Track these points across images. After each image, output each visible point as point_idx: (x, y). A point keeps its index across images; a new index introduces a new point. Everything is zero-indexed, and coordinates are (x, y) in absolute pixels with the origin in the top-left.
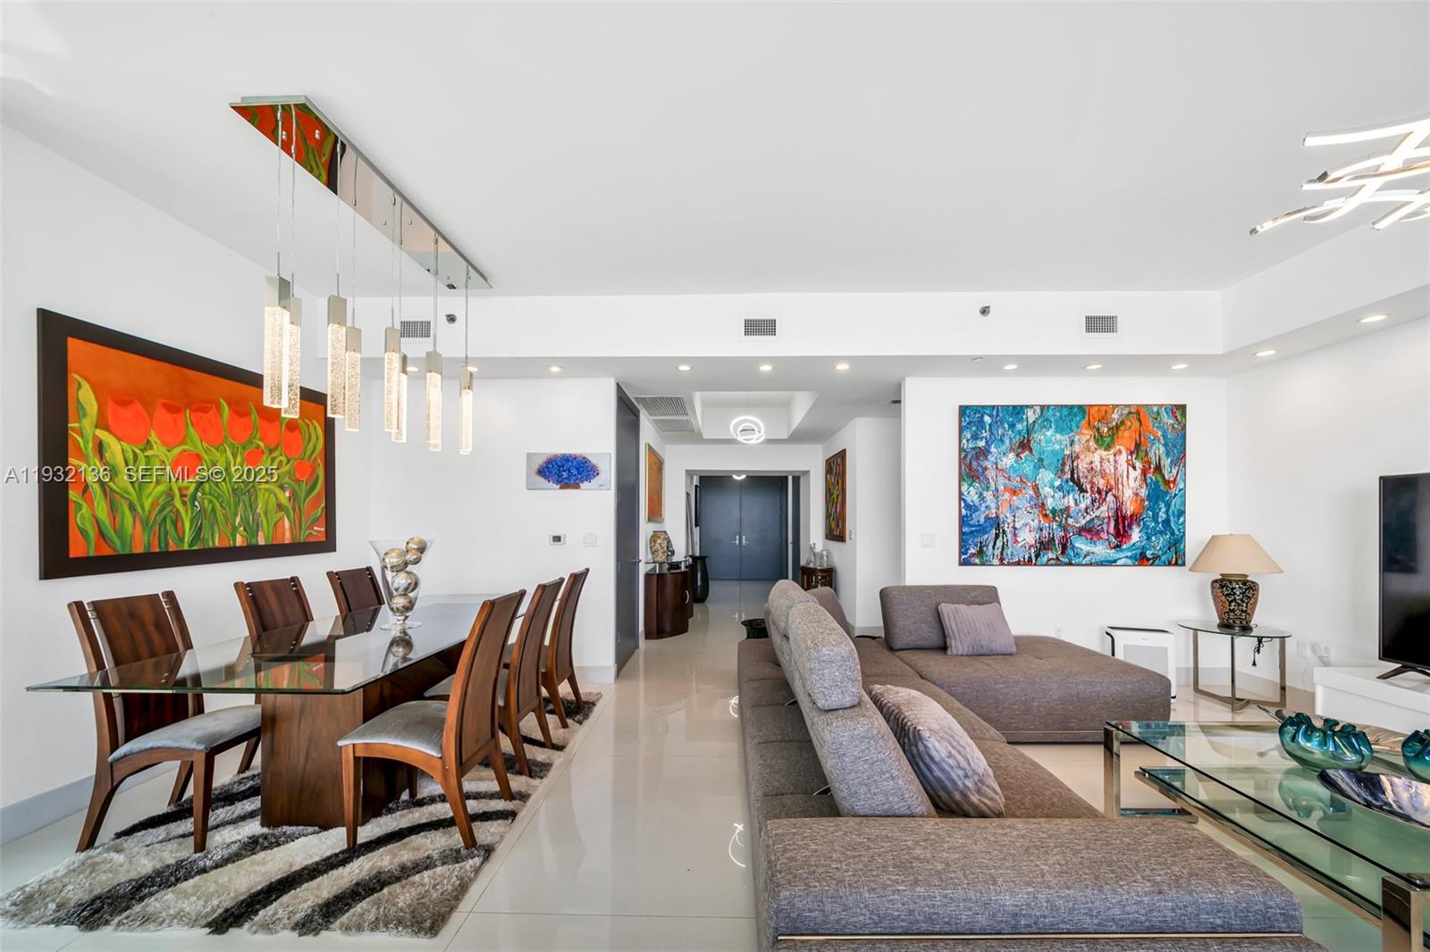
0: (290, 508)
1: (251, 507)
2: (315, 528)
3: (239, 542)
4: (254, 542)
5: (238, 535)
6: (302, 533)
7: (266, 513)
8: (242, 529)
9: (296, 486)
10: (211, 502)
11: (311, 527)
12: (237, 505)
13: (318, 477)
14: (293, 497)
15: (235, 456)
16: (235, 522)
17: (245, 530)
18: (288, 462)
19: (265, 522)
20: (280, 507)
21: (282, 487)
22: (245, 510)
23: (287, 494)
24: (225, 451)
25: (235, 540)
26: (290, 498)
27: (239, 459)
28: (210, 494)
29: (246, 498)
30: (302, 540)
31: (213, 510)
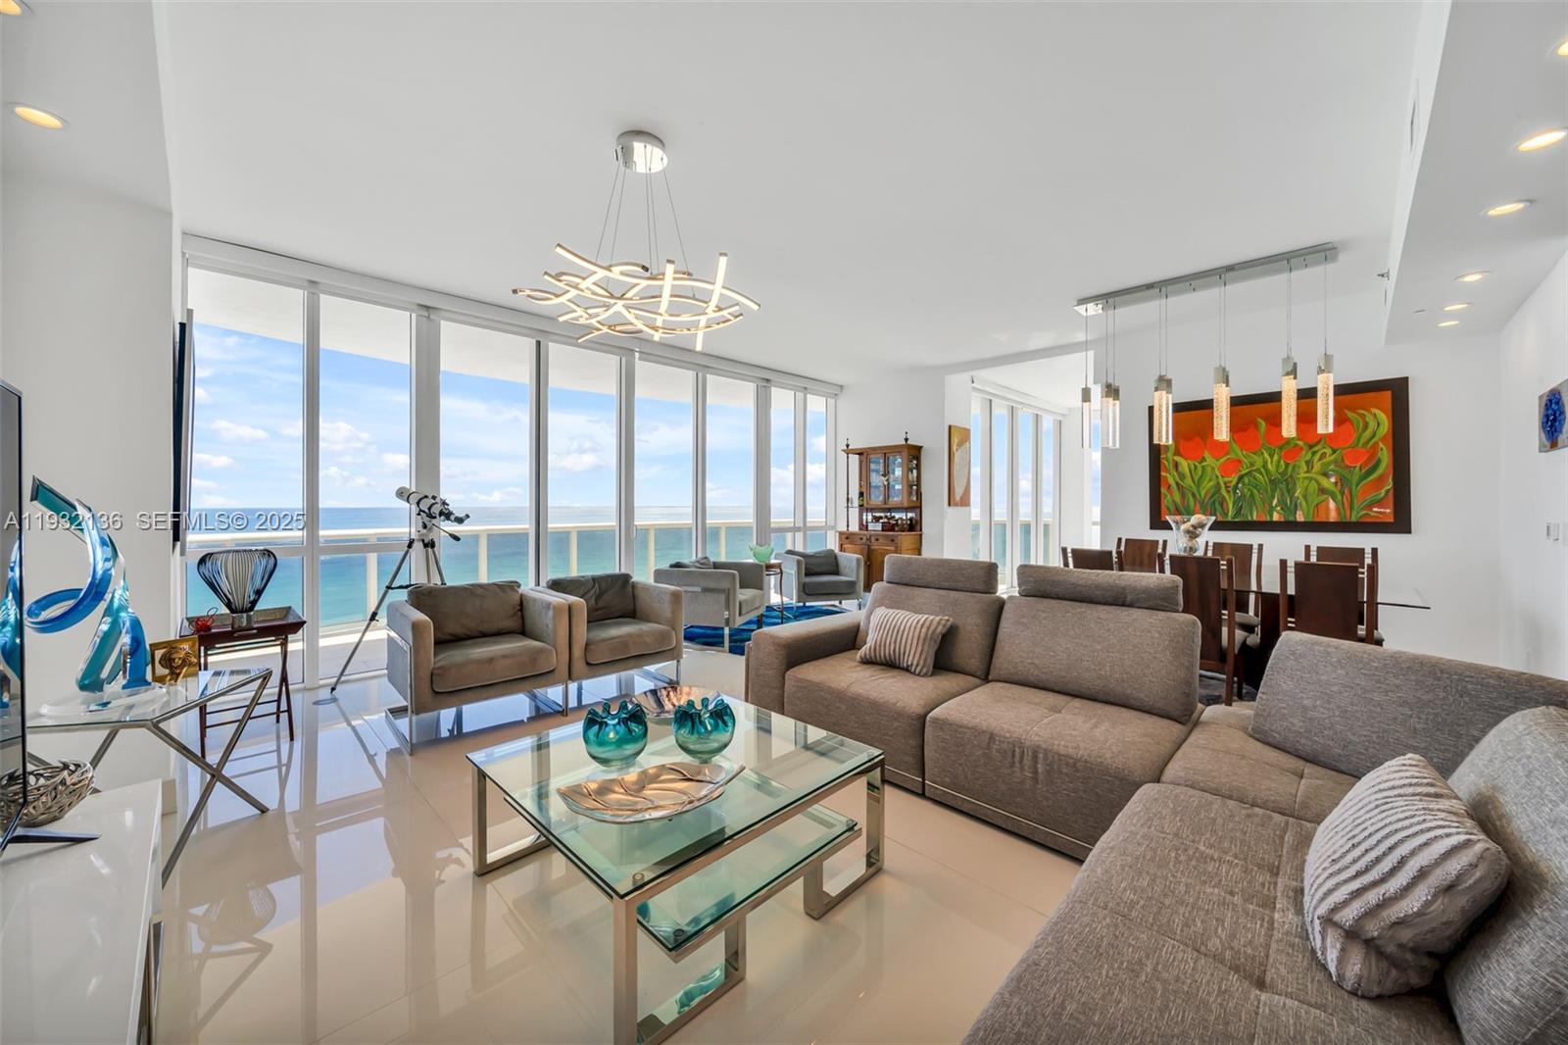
0: (1336, 491)
1: (1288, 491)
2: (1375, 509)
3: (1276, 517)
4: (1291, 519)
5: (1275, 513)
6: (1354, 513)
7: (1305, 497)
8: (1279, 508)
9: (1345, 472)
10: (1249, 490)
11: (1370, 506)
12: (1273, 491)
13: (1379, 461)
14: (1342, 481)
15: (1271, 456)
16: (1272, 503)
17: (1282, 509)
18: (1334, 452)
19: (1304, 503)
20: (1322, 491)
21: (1326, 475)
22: (1283, 494)
23: (1333, 480)
24: (1263, 453)
25: (1272, 516)
26: (1336, 483)
27: (1276, 457)
28: (1249, 484)
29: (1283, 486)
30: (1354, 519)
31: (1252, 495)
